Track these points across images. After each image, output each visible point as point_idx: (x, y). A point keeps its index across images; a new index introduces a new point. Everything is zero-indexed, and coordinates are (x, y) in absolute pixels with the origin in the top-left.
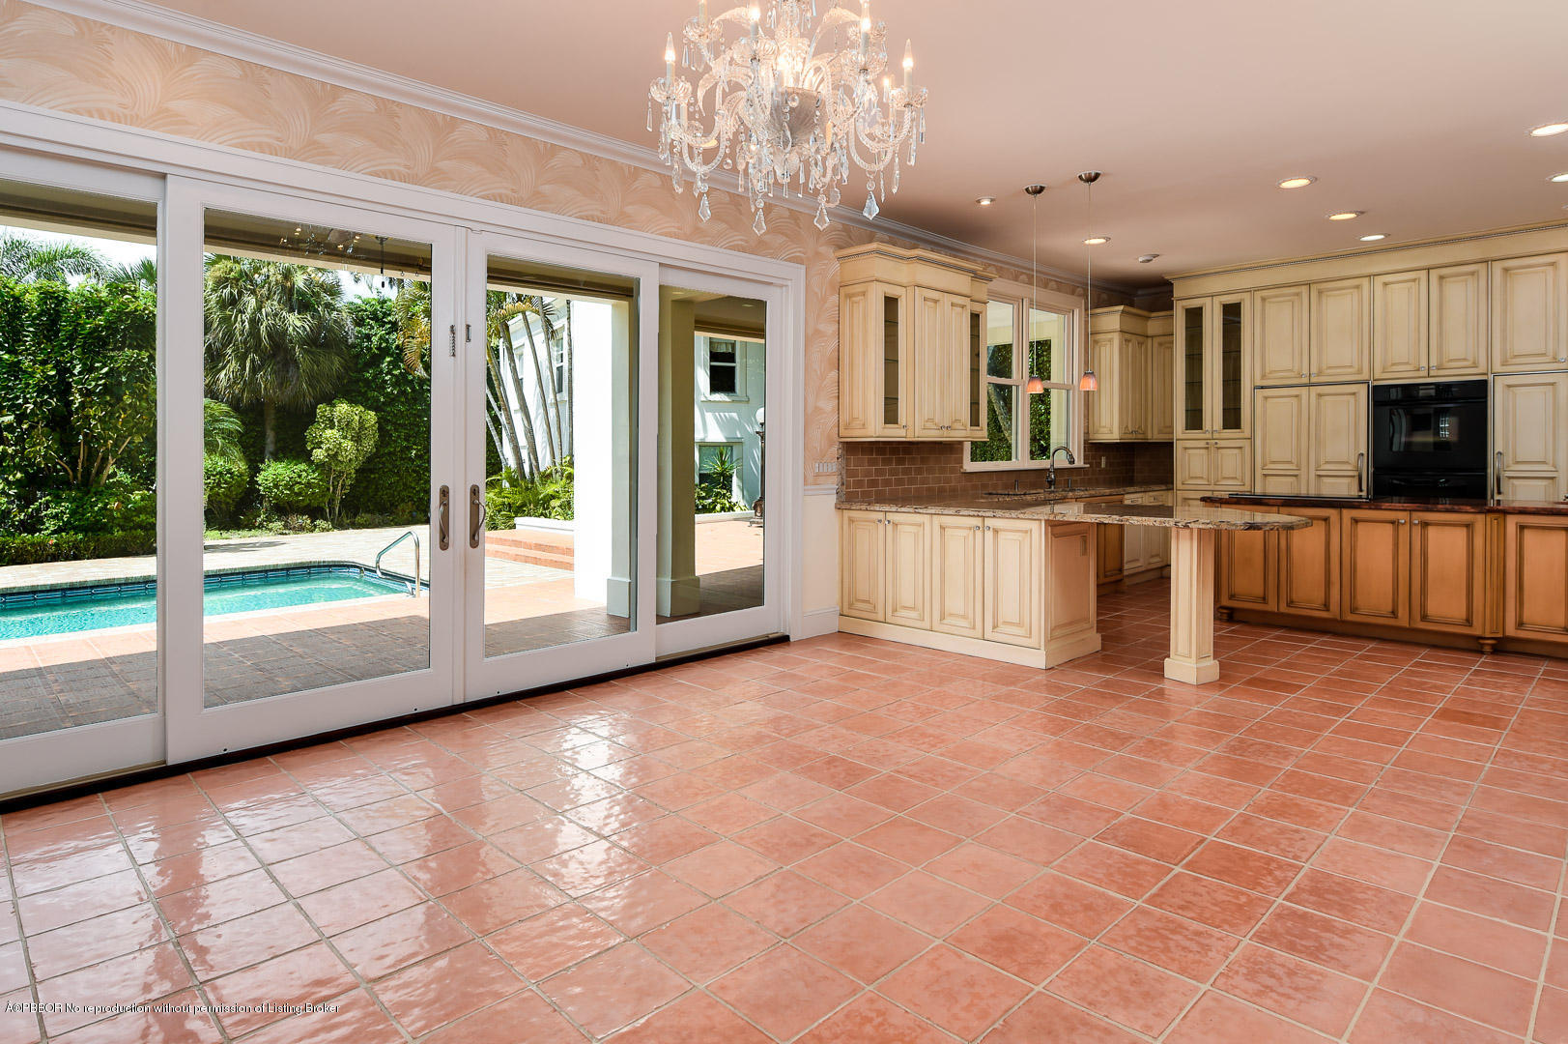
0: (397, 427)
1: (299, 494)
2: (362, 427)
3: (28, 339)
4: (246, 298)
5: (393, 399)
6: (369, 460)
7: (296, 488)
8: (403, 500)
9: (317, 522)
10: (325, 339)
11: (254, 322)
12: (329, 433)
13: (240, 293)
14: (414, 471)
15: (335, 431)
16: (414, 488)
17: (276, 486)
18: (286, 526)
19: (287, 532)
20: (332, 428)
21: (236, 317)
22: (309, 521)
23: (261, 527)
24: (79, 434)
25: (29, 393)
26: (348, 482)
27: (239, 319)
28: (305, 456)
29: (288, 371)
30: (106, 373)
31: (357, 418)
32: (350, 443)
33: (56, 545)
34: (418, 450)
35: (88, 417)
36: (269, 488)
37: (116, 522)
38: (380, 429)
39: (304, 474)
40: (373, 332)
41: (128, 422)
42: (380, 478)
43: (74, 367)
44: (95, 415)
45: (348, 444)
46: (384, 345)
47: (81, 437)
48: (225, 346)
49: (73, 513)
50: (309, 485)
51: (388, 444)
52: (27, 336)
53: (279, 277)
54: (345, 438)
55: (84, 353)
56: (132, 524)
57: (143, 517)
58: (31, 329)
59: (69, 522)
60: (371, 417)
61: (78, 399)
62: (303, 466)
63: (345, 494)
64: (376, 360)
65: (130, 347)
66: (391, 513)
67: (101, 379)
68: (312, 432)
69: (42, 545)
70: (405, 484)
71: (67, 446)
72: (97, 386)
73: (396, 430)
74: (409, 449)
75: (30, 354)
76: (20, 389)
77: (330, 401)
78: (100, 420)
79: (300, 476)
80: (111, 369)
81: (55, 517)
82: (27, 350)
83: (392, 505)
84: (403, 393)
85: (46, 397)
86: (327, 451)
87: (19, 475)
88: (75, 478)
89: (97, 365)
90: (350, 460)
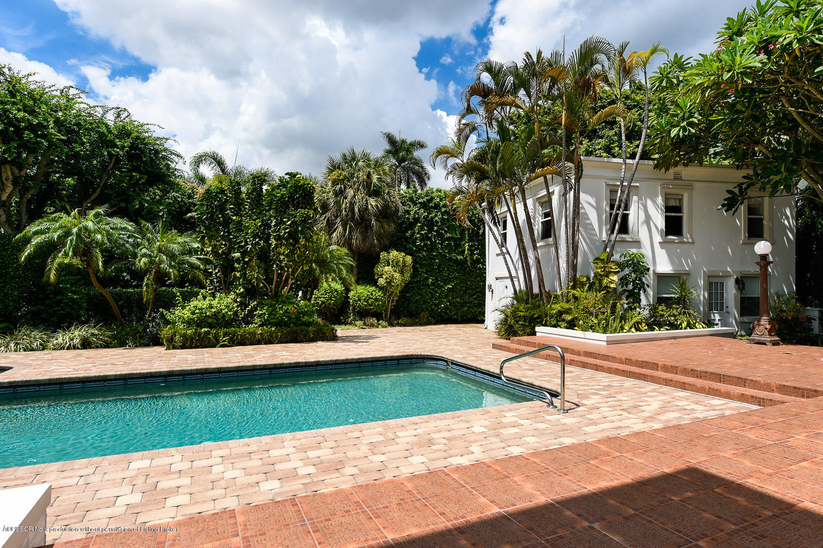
0: (422, 265)
1: (370, 305)
2: (404, 265)
3: (247, 207)
4: (347, 190)
5: (420, 249)
6: (407, 285)
7: (370, 301)
8: (423, 310)
9: (380, 322)
10: (386, 213)
11: (352, 204)
12: (386, 268)
13: (345, 188)
14: (430, 292)
15: (390, 267)
16: (429, 303)
17: (360, 300)
18: (364, 324)
19: (365, 327)
20: (388, 266)
21: (343, 201)
22: (376, 321)
23: (350, 324)
24: (273, 265)
25: (249, 238)
26: (396, 298)
27: (345, 202)
28: (374, 283)
29: (367, 233)
30: (290, 224)
31: (401, 259)
32: (398, 274)
33: (261, 334)
34: (433, 280)
35: (279, 254)
36: (355, 301)
37: (292, 320)
38: (414, 267)
39: (374, 293)
40: (411, 209)
41: (301, 256)
42: (411, 296)
43: (272, 222)
44: (284, 252)
45: (397, 275)
46: (417, 216)
47: (275, 266)
48: (336, 217)
49: (270, 314)
50: (376, 300)
51: (416, 276)
52: (246, 205)
53: (365, 177)
54: (395, 271)
55: (277, 213)
56: (300, 322)
57: (306, 318)
58: (249, 201)
59: (268, 320)
60: (409, 259)
61: (273, 242)
62: (373, 288)
63: (393, 306)
64: (412, 225)
65: (302, 208)
66: (417, 318)
67: (287, 228)
68: (379, 269)
69: (253, 334)
70: (424, 301)
71: (268, 271)
72: (285, 233)
73: (421, 268)
74: (427, 279)
75: (248, 216)
76: (243, 236)
77: (387, 249)
78: (287, 256)
79: (372, 294)
80: (292, 223)
81: (260, 316)
82: (247, 213)
83: (417, 312)
84: (426, 245)
85: (257, 240)
86: (386, 279)
87: (242, 290)
88: (271, 292)
89: (284, 220)
90: (398, 285)
